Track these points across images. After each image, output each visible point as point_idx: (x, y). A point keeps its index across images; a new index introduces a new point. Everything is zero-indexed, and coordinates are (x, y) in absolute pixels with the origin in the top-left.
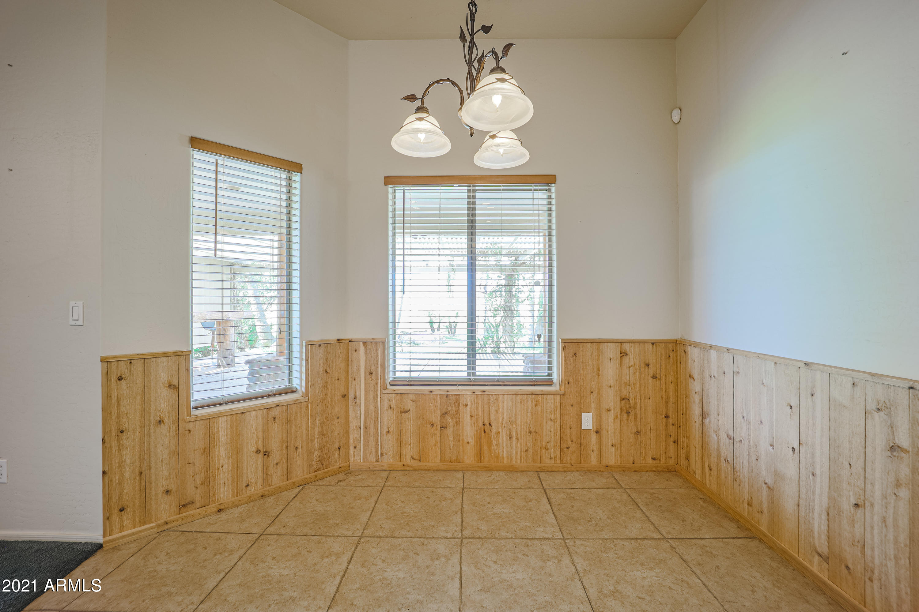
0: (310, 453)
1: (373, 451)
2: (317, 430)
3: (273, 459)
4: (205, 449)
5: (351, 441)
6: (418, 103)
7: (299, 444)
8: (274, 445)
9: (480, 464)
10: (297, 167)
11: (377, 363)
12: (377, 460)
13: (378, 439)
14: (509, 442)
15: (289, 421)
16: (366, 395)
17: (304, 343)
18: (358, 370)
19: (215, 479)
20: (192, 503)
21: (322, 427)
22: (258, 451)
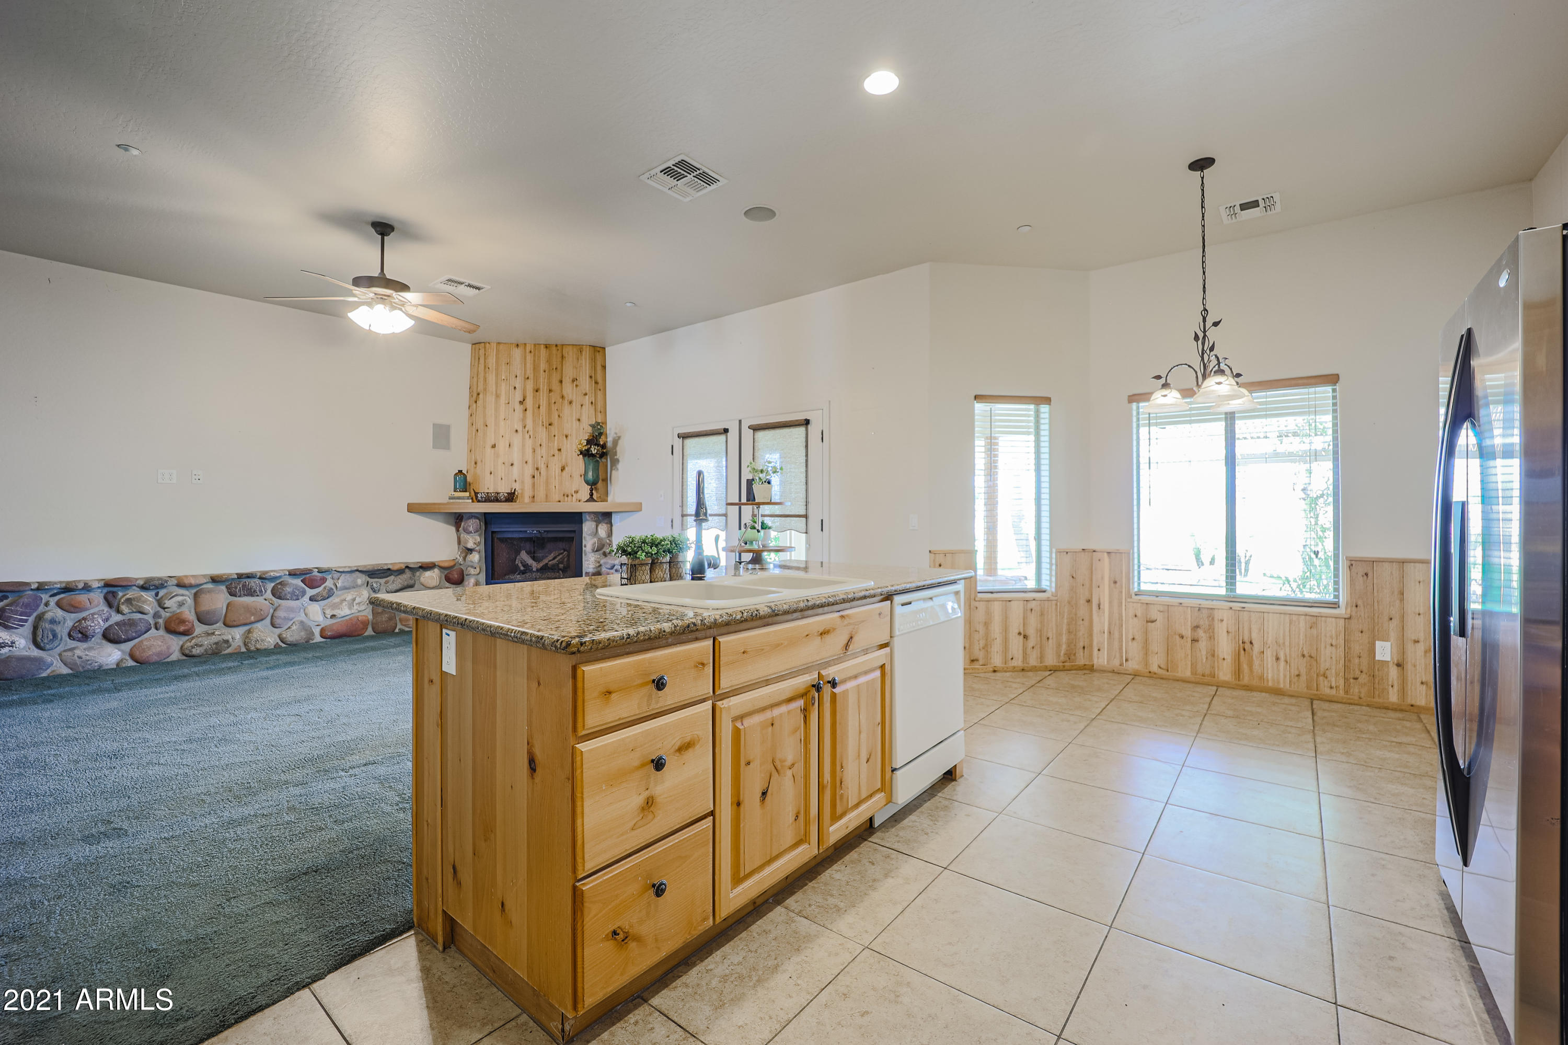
0: (1059, 646)
1: (1118, 655)
2: (1065, 627)
3: (1031, 642)
4: (985, 623)
5: (1095, 643)
6: (1163, 381)
7: (1050, 635)
8: (1031, 632)
9: (1237, 682)
10: (1047, 400)
11: (1122, 573)
12: (1121, 665)
13: (1122, 645)
14: (1275, 664)
15: (1042, 614)
16: (1110, 602)
17: (1054, 550)
18: (1102, 578)
19: (991, 647)
20: (977, 660)
21: (1069, 624)
22: (1020, 634)
